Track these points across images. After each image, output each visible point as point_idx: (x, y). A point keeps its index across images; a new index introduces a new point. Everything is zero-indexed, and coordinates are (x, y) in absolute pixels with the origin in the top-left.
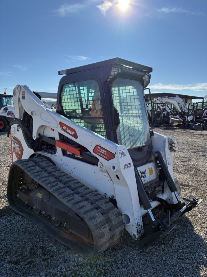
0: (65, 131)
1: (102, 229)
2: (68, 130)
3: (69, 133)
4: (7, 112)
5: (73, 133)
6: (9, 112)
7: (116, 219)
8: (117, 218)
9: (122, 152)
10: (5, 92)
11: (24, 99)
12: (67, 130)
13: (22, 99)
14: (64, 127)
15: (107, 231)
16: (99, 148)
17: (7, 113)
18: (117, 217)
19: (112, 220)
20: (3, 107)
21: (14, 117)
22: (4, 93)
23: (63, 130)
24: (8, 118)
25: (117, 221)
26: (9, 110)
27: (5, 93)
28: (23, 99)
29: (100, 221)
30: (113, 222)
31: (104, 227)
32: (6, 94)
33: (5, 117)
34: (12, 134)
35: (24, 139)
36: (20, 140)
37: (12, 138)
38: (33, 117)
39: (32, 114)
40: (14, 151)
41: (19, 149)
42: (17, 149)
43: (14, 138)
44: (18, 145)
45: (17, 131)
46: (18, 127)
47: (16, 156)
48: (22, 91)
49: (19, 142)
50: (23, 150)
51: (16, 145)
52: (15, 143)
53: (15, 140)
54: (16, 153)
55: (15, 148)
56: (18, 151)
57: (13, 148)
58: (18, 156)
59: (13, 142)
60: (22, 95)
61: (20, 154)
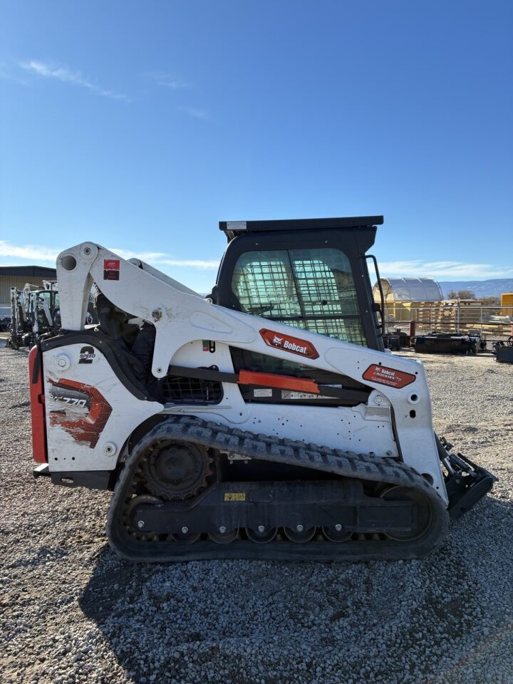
0: (281, 346)
2: (287, 344)
3: (291, 350)
5: (303, 350)
11: (117, 278)
12: (285, 344)
13: (105, 278)
14: (277, 340)
16: (377, 369)
23: (273, 344)
28: (111, 279)
34: (49, 375)
35: (118, 381)
36: (92, 384)
37: (50, 384)
38: (155, 324)
39: (157, 315)
40: (54, 422)
41: (88, 412)
42: (76, 413)
43: (59, 383)
44: (85, 401)
45: (80, 363)
46: (87, 353)
47: (71, 433)
48: (107, 259)
49: (87, 393)
50: (108, 410)
51: (71, 402)
52: (65, 398)
53: (62, 389)
54: (69, 425)
55: (66, 411)
56: (84, 416)
57: (52, 412)
58: (83, 431)
59: (54, 396)
60: (107, 270)
61: (92, 425)
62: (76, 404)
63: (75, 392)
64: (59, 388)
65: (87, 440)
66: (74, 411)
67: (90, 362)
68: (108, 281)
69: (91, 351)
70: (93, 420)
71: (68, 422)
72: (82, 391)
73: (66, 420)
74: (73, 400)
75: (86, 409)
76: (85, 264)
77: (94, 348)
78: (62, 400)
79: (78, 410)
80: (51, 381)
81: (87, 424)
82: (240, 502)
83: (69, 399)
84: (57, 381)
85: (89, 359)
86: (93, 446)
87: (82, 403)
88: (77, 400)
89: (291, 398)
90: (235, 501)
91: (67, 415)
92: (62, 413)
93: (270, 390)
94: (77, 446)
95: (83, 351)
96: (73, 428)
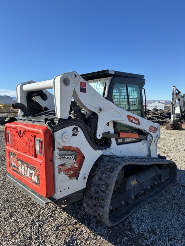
0: (132, 121)
3: (134, 123)
5: (137, 122)
11: (85, 92)
12: (133, 120)
13: (81, 91)
14: (131, 119)
16: (151, 127)
23: (130, 121)
28: (83, 92)
34: (58, 145)
35: (87, 143)
36: (77, 146)
37: (58, 150)
38: (98, 114)
39: (100, 110)
40: (60, 171)
41: (75, 161)
42: (70, 163)
43: (63, 149)
44: (74, 156)
45: (72, 136)
46: (75, 130)
47: (68, 174)
48: (82, 81)
49: (75, 151)
50: (83, 158)
51: (68, 158)
52: (65, 157)
53: (64, 152)
54: (66, 171)
55: (65, 164)
56: (74, 163)
57: (59, 166)
58: (73, 172)
59: (60, 156)
60: (81, 87)
61: (76, 168)
62: (70, 158)
63: (70, 152)
64: (62, 152)
65: (75, 176)
66: (69, 163)
67: (76, 135)
68: (82, 93)
69: (77, 129)
70: (77, 165)
71: (67, 169)
72: (73, 151)
73: (66, 168)
74: (69, 156)
75: (75, 160)
76: (73, 83)
77: (79, 128)
78: (64, 158)
79: (71, 162)
80: (59, 148)
81: (75, 168)
82: (136, 184)
83: (67, 157)
84: (61, 148)
85: (76, 133)
86: (77, 179)
87: (73, 157)
88: (70, 156)
89: (127, 141)
90: (135, 184)
91: (66, 165)
92: (64, 165)
93: (122, 139)
94: (70, 181)
95: (74, 129)
96: (69, 172)
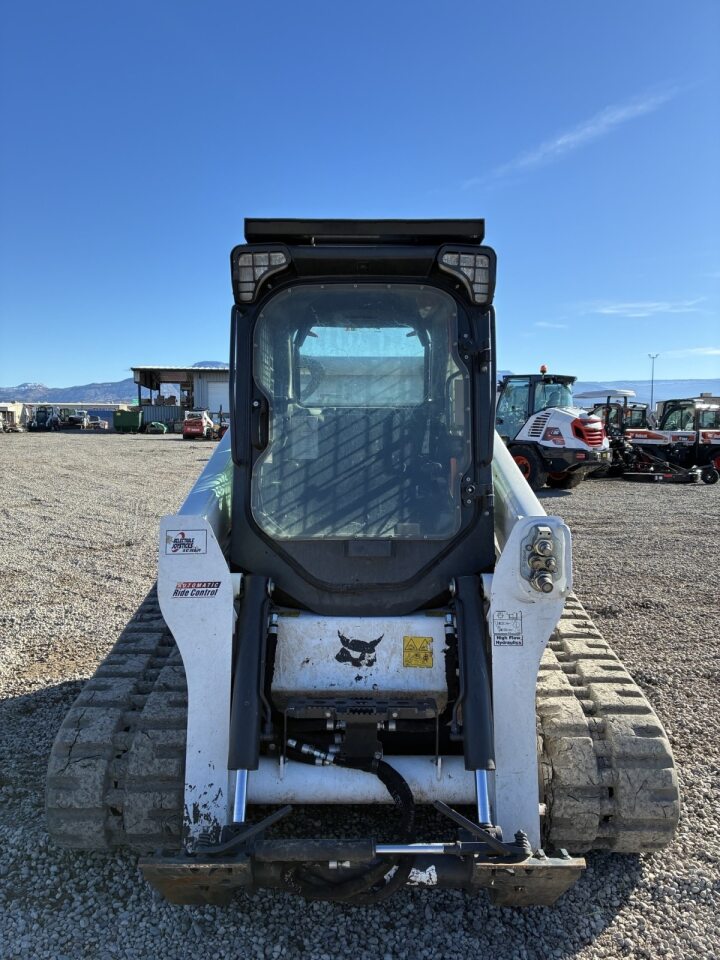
1: (77, 767)
4: (544, 430)
6: (548, 429)
7: (150, 763)
8: (156, 761)
9: (180, 537)
10: (543, 367)
15: (90, 780)
17: (543, 433)
18: (160, 757)
19: (134, 758)
20: (533, 413)
21: (561, 446)
22: (540, 369)
24: (546, 448)
25: (151, 769)
26: (550, 423)
27: (543, 371)
29: (89, 742)
30: (132, 766)
31: (86, 762)
32: (547, 373)
33: (535, 444)
